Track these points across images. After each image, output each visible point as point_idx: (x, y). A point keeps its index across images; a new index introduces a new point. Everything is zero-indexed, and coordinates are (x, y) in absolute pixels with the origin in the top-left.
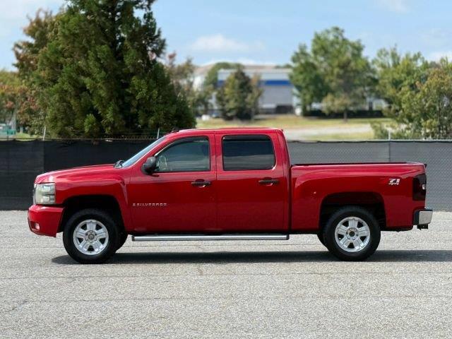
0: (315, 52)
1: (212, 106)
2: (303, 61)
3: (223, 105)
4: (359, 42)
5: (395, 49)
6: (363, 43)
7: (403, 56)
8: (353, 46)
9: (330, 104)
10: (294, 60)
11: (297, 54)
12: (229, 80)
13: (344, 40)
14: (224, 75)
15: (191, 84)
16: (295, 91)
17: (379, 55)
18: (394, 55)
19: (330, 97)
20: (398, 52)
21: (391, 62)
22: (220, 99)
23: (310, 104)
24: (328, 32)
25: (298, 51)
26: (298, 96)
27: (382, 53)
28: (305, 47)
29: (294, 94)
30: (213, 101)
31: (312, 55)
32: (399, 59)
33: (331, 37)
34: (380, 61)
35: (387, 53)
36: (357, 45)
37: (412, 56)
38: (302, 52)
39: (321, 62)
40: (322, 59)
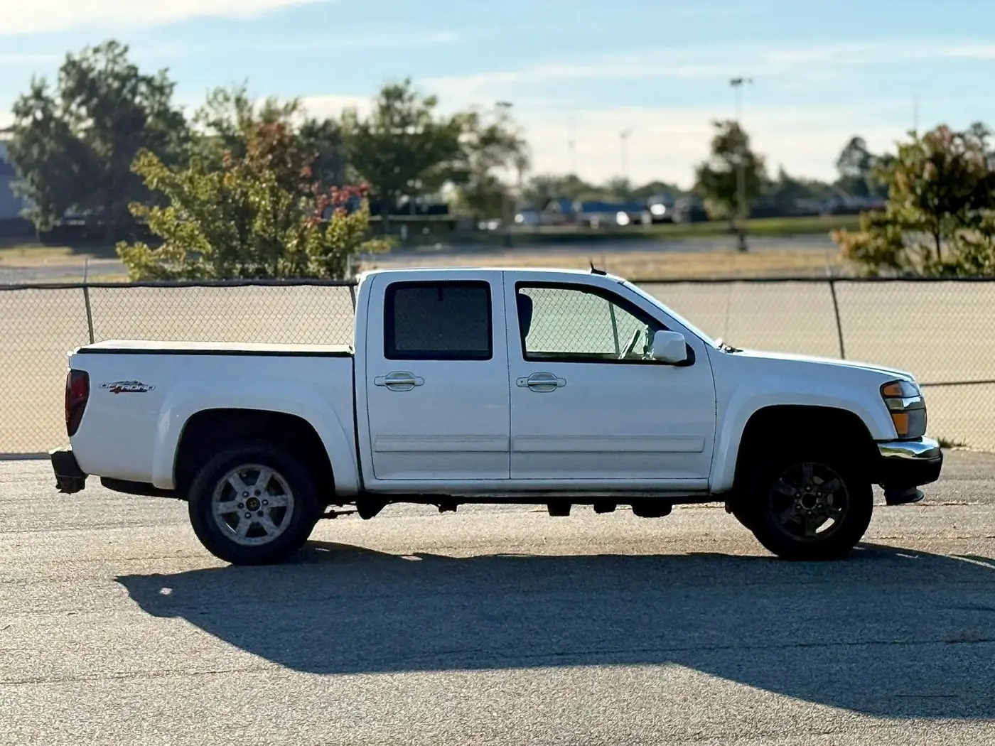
0: (68, 95)
4: (163, 73)
5: (243, 91)
6: (171, 77)
7: (258, 106)
8: (149, 81)
9: (99, 209)
10: (22, 111)
11: (26, 100)
13: (131, 75)
17: (209, 101)
18: (240, 103)
20: (249, 96)
21: (235, 120)
24: (96, 51)
25: (28, 92)
27: (218, 97)
28: (43, 86)
31: (60, 101)
32: (250, 110)
33: (100, 64)
34: (213, 117)
35: (227, 99)
36: (157, 82)
37: (280, 105)
38: (38, 94)
39: (79, 118)
40: (83, 111)
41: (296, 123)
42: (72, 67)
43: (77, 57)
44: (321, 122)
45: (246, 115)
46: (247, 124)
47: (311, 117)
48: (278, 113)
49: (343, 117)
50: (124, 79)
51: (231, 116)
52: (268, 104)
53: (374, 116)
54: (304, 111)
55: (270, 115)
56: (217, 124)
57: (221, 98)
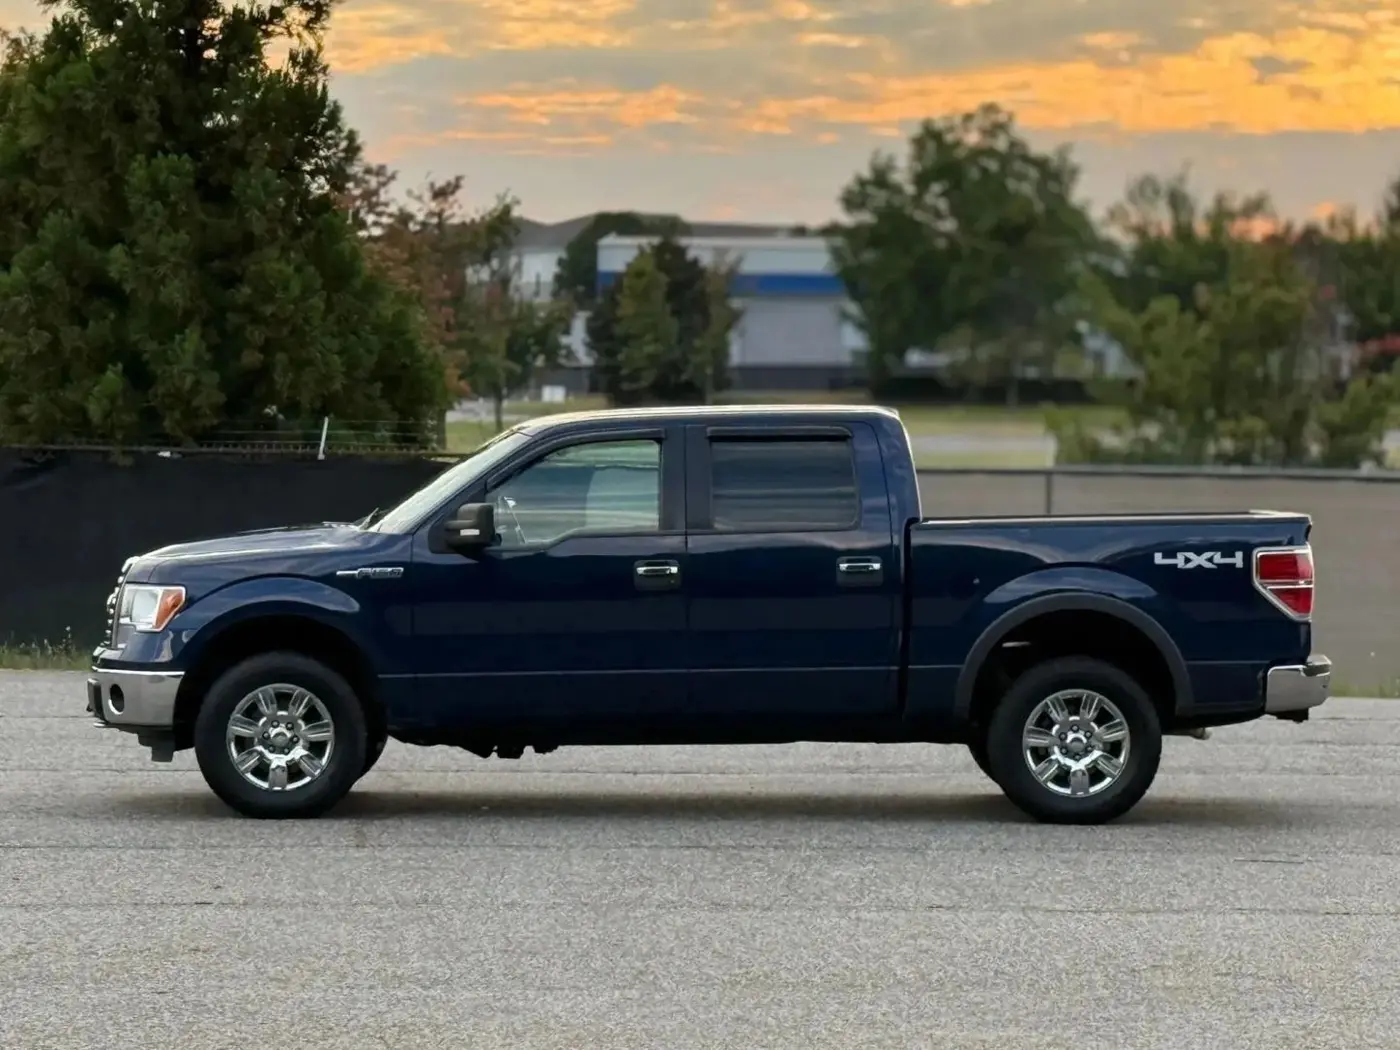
0: (922, 180)
1: (570, 354)
3: (611, 353)
4: (1063, 151)
5: (1182, 179)
6: (1075, 158)
7: (1204, 203)
8: (1041, 164)
9: (962, 354)
10: (852, 200)
11: (862, 183)
12: (635, 271)
13: (1017, 152)
14: (616, 255)
15: (503, 281)
16: (852, 308)
17: (1131, 196)
18: (1178, 201)
19: (965, 332)
20: (1191, 188)
22: (598, 336)
23: (901, 353)
24: (967, 118)
25: (866, 173)
26: (861, 326)
27: (1144, 189)
28: (890, 166)
29: (845, 316)
30: (576, 339)
31: (910, 189)
32: (1191, 211)
33: (973, 138)
34: (1135, 218)
35: (1157, 192)
36: (1055, 162)
37: (1236, 204)
38: (880, 178)
39: (938, 215)
40: (943, 205)
41: (1259, 229)
42: (930, 138)
43: (939, 125)
44: (1299, 227)
45: (1182, 220)
46: (1184, 233)
47: (1283, 220)
48: (1230, 216)
49: (1332, 222)
50: (1004, 159)
51: (1163, 220)
52: (1220, 200)
53: (1379, 221)
54: (1273, 216)
55: (1221, 215)
56: (1141, 231)
57: (1149, 191)
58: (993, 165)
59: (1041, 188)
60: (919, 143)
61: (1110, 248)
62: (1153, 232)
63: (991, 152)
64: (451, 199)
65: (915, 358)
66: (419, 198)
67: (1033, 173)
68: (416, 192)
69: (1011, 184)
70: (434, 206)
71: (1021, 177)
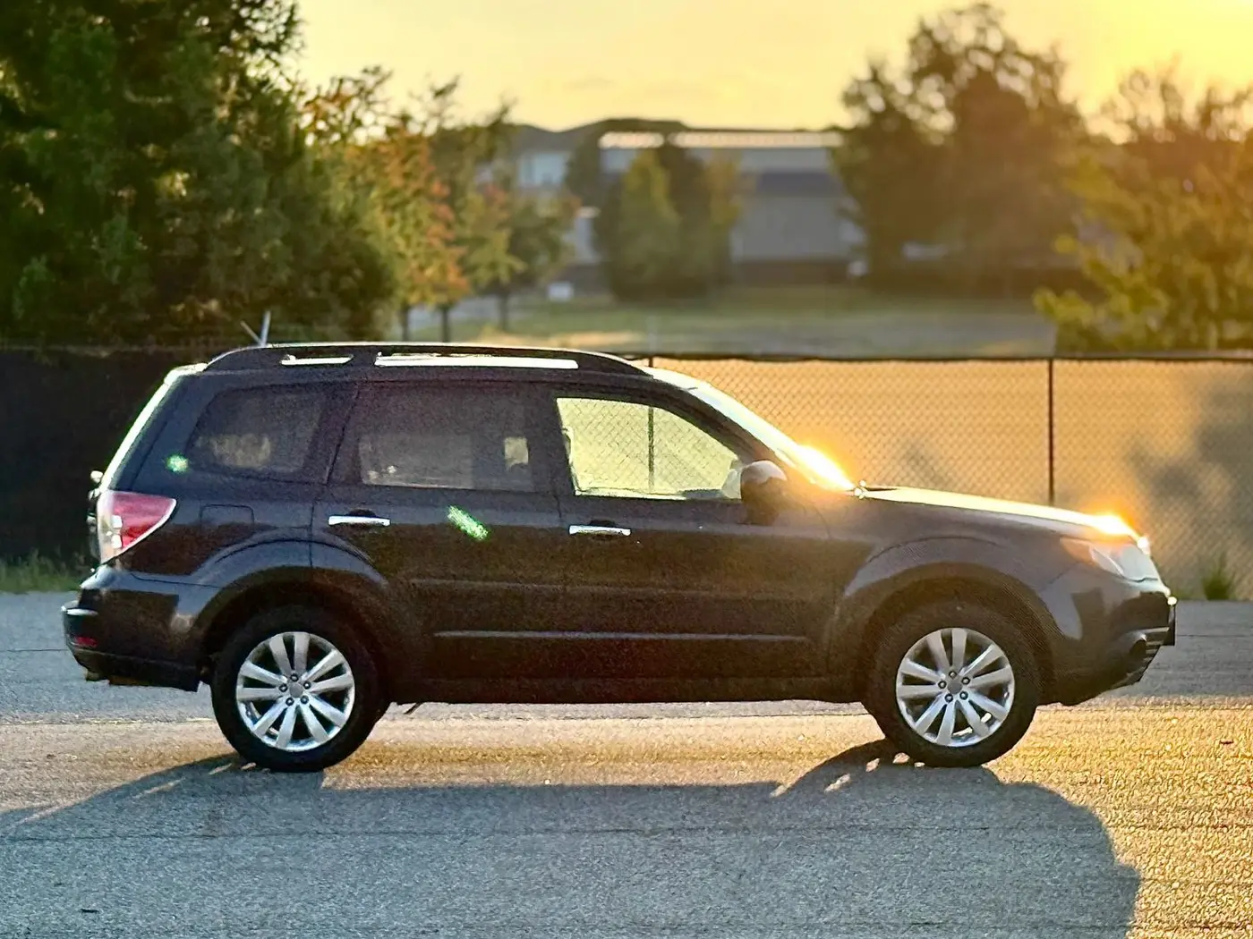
0: (918, 76)
1: (572, 251)
2: (877, 103)
3: (616, 250)
4: (1055, 48)
5: (1171, 71)
6: (1065, 54)
7: (1193, 95)
8: (1034, 60)
9: (959, 246)
10: (853, 99)
11: (859, 82)
12: (637, 170)
13: (1010, 48)
15: (508, 180)
16: (848, 203)
17: (1122, 89)
18: (1167, 91)
19: (959, 224)
20: (1177, 81)
22: (603, 232)
23: (897, 246)
24: (959, 13)
25: (864, 74)
26: (859, 221)
27: (1135, 82)
28: (884, 65)
29: (843, 213)
30: (578, 237)
31: (905, 87)
32: (1181, 103)
33: (965, 34)
34: (1126, 113)
35: (1146, 84)
36: (1047, 59)
37: (1226, 95)
38: (875, 78)
39: (932, 111)
40: (937, 100)
42: (924, 37)
43: (931, 23)
45: (1173, 110)
46: (1173, 124)
48: (1220, 107)
50: (998, 56)
51: (1154, 113)
52: (1210, 92)
55: (1208, 111)
56: (1132, 124)
57: (1139, 84)
58: (985, 61)
59: (1034, 83)
60: (913, 42)
61: (1103, 143)
62: (1143, 124)
63: (984, 49)
64: (449, 98)
65: (913, 251)
66: (420, 99)
67: (1026, 69)
68: (417, 92)
69: (1003, 79)
70: (434, 105)
71: (1013, 72)
